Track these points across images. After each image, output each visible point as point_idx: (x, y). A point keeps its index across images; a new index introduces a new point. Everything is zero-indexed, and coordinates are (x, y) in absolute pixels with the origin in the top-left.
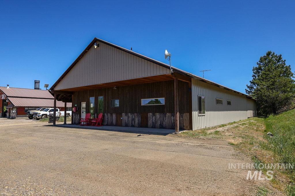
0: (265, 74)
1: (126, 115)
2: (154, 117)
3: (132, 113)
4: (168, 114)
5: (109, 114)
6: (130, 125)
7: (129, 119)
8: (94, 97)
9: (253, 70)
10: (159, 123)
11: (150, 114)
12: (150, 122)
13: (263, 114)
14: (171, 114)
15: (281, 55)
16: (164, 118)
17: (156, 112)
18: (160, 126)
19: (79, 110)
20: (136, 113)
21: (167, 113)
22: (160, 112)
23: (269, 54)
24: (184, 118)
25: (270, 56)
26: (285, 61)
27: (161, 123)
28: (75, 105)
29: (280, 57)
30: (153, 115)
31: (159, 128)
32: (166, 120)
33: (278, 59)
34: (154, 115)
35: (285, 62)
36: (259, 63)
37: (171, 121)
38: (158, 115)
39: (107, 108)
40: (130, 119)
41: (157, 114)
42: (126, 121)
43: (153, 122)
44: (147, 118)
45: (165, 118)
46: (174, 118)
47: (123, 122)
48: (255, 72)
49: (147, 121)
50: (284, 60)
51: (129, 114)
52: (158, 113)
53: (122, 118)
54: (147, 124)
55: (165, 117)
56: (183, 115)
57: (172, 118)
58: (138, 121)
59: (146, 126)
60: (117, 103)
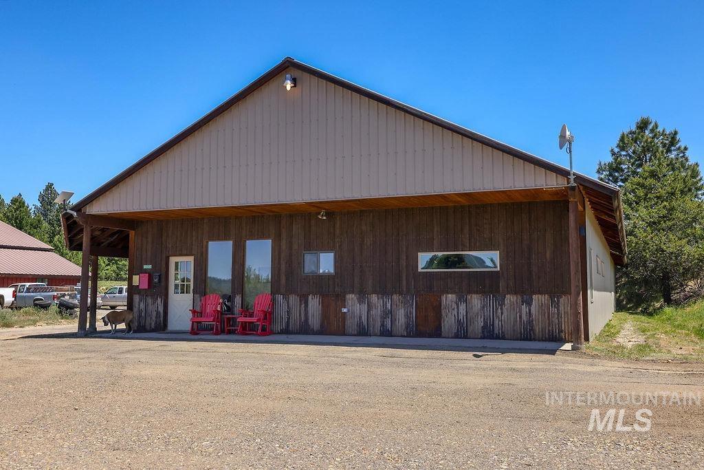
0: (642, 186)
1: (361, 301)
2: (462, 307)
3: (383, 292)
4: (510, 299)
5: (294, 299)
6: (377, 331)
7: (373, 312)
8: (231, 243)
9: (598, 172)
10: (480, 323)
11: (449, 299)
12: (449, 322)
13: (627, 304)
14: (519, 297)
15: (676, 133)
16: (497, 309)
17: (470, 292)
18: (483, 332)
19: (163, 284)
20: (401, 293)
21: (508, 296)
22: (482, 292)
23: (643, 125)
24: (561, 308)
25: (647, 132)
26: (686, 149)
27: (485, 322)
28: (145, 267)
29: (673, 138)
30: (460, 300)
31: (481, 338)
32: (502, 313)
33: (667, 142)
34: (461, 298)
35: (687, 153)
36: (616, 150)
37: (520, 317)
38: (476, 301)
39: (287, 279)
40: (377, 312)
41: (474, 296)
42: (360, 317)
43: (459, 321)
44: (438, 309)
45: (501, 309)
46: (530, 310)
47: (348, 322)
48: (602, 176)
49: (439, 318)
50: (682, 148)
51: (374, 298)
52: (477, 293)
53: (345, 310)
54: (439, 328)
55: (501, 305)
56: (558, 301)
57: (524, 308)
58: (407, 316)
59: (437, 333)
60: (326, 263)
